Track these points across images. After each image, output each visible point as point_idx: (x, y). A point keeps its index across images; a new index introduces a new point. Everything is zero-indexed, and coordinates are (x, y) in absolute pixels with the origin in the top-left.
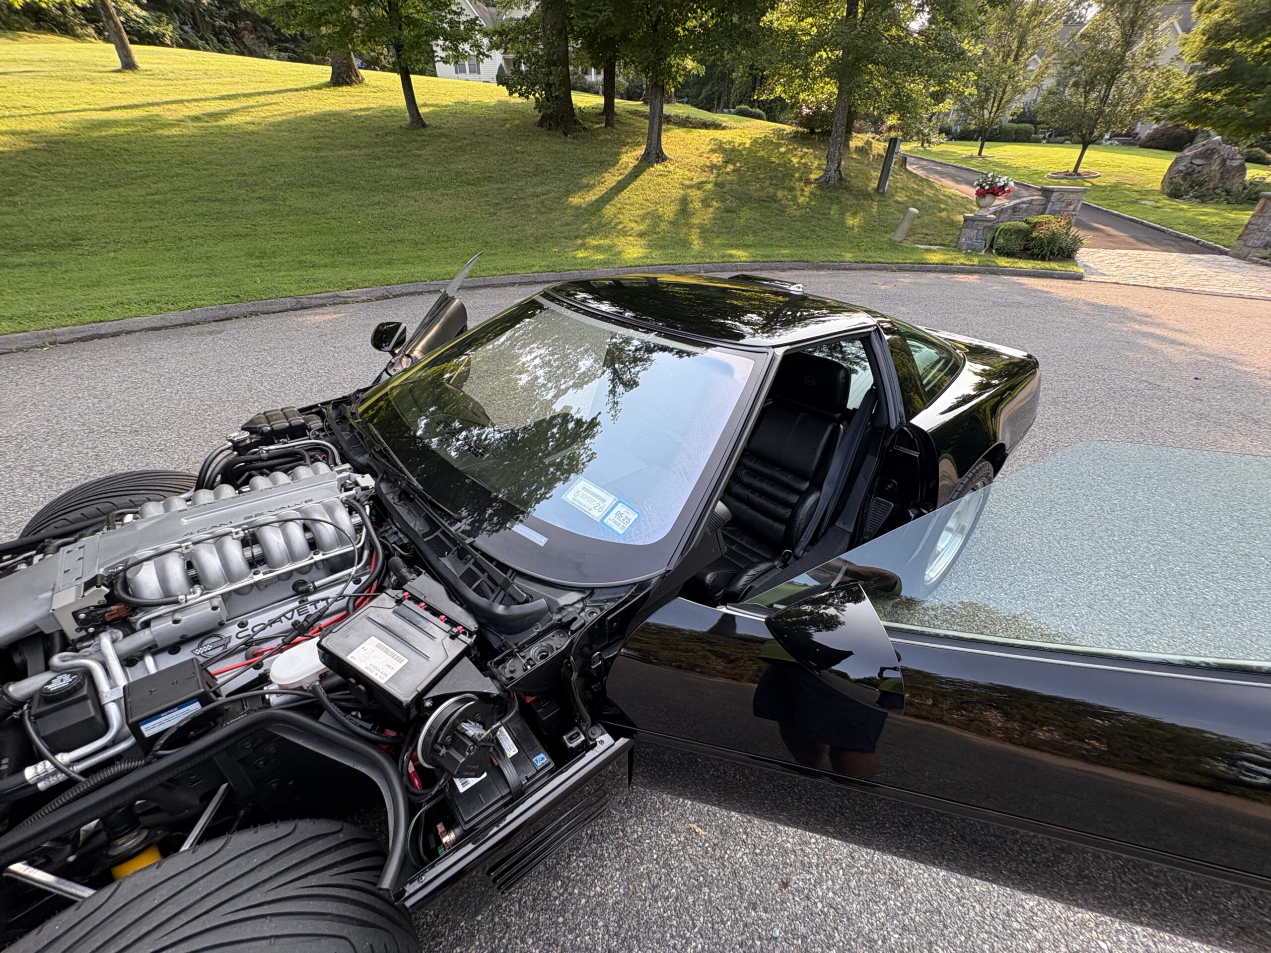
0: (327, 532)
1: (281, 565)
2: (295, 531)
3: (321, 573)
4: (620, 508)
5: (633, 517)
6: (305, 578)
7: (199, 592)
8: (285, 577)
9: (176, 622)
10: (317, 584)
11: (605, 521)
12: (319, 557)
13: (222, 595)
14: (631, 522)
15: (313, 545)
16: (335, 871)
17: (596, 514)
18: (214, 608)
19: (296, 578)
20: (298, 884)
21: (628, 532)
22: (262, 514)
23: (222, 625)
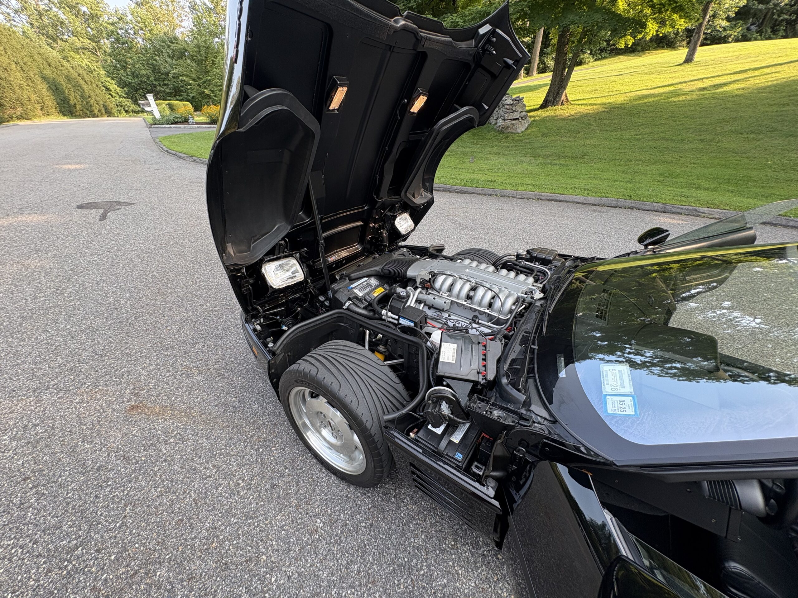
0: (497, 304)
1: (474, 304)
2: (489, 295)
3: (486, 319)
4: (628, 400)
5: (630, 411)
6: (480, 316)
7: (447, 294)
8: (473, 310)
9: (434, 299)
10: (480, 321)
11: (607, 397)
12: (487, 311)
13: (452, 301)
14: (624, 413)
15: (490, 305)
16: (392, 406)
17: (607, 389)
18: (445, 303)
19: (477, 313)
20: (382, 395)
21: (614, 416)
22: (487, 282)
23: (443, 310)
